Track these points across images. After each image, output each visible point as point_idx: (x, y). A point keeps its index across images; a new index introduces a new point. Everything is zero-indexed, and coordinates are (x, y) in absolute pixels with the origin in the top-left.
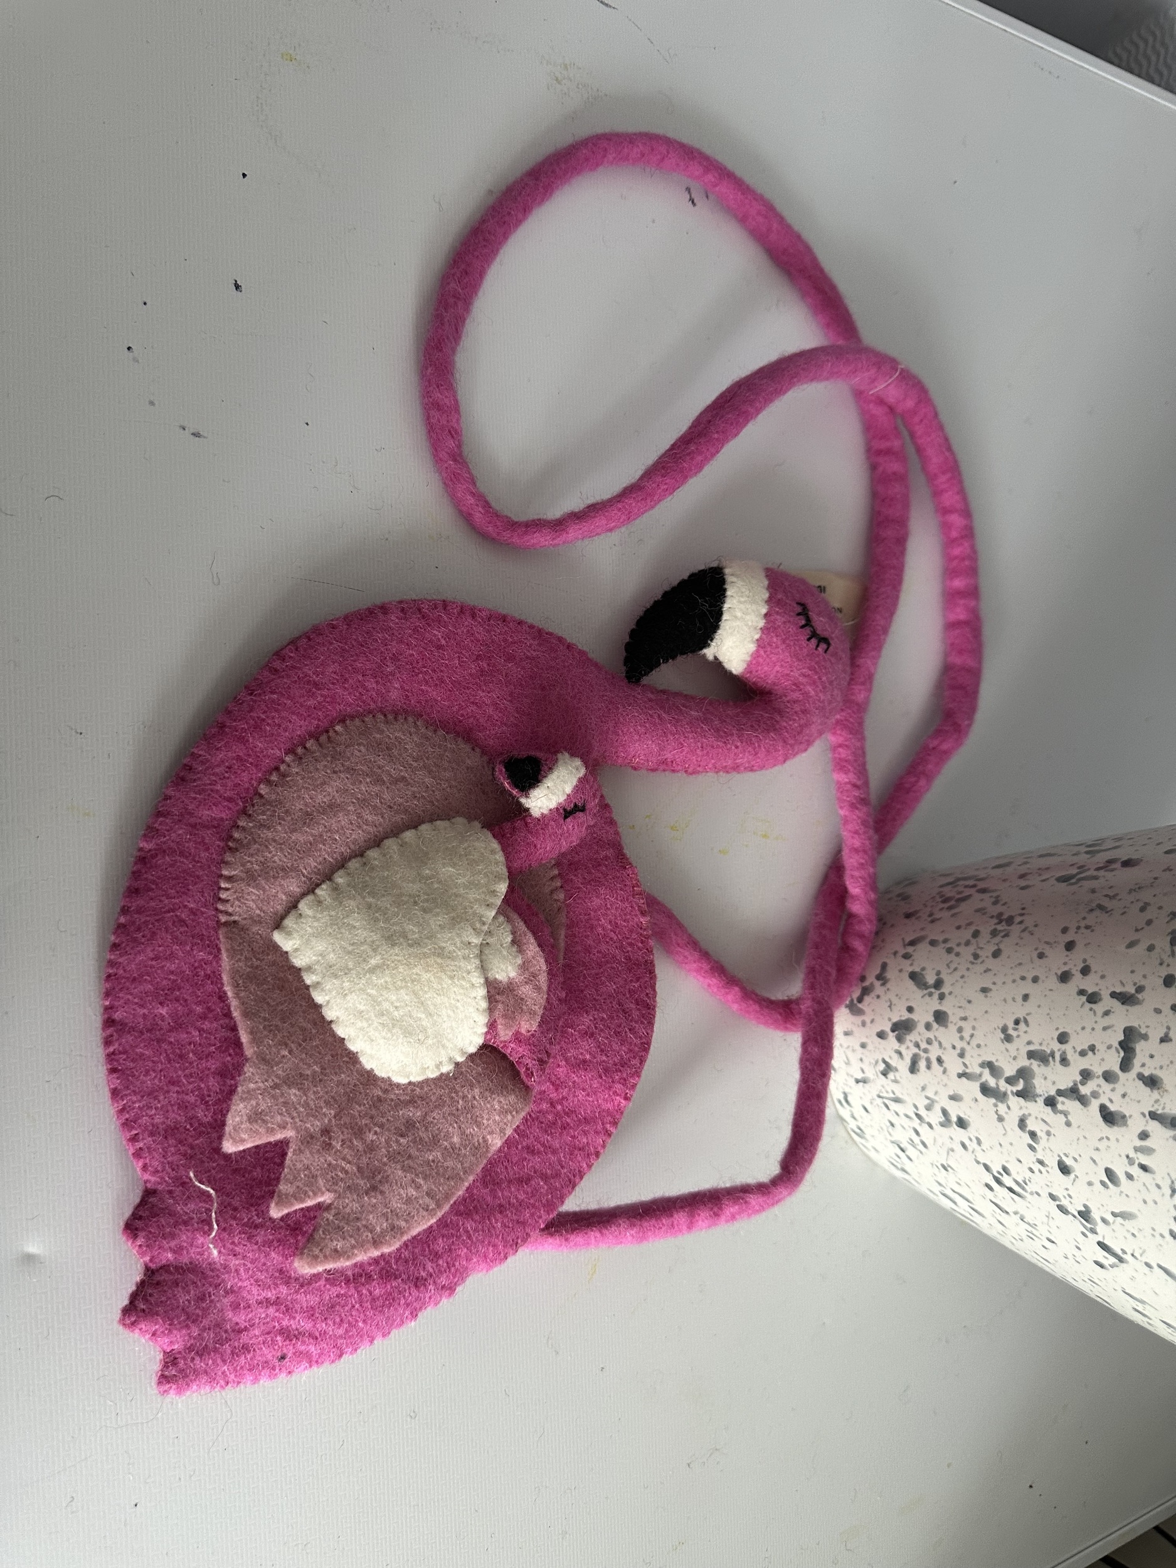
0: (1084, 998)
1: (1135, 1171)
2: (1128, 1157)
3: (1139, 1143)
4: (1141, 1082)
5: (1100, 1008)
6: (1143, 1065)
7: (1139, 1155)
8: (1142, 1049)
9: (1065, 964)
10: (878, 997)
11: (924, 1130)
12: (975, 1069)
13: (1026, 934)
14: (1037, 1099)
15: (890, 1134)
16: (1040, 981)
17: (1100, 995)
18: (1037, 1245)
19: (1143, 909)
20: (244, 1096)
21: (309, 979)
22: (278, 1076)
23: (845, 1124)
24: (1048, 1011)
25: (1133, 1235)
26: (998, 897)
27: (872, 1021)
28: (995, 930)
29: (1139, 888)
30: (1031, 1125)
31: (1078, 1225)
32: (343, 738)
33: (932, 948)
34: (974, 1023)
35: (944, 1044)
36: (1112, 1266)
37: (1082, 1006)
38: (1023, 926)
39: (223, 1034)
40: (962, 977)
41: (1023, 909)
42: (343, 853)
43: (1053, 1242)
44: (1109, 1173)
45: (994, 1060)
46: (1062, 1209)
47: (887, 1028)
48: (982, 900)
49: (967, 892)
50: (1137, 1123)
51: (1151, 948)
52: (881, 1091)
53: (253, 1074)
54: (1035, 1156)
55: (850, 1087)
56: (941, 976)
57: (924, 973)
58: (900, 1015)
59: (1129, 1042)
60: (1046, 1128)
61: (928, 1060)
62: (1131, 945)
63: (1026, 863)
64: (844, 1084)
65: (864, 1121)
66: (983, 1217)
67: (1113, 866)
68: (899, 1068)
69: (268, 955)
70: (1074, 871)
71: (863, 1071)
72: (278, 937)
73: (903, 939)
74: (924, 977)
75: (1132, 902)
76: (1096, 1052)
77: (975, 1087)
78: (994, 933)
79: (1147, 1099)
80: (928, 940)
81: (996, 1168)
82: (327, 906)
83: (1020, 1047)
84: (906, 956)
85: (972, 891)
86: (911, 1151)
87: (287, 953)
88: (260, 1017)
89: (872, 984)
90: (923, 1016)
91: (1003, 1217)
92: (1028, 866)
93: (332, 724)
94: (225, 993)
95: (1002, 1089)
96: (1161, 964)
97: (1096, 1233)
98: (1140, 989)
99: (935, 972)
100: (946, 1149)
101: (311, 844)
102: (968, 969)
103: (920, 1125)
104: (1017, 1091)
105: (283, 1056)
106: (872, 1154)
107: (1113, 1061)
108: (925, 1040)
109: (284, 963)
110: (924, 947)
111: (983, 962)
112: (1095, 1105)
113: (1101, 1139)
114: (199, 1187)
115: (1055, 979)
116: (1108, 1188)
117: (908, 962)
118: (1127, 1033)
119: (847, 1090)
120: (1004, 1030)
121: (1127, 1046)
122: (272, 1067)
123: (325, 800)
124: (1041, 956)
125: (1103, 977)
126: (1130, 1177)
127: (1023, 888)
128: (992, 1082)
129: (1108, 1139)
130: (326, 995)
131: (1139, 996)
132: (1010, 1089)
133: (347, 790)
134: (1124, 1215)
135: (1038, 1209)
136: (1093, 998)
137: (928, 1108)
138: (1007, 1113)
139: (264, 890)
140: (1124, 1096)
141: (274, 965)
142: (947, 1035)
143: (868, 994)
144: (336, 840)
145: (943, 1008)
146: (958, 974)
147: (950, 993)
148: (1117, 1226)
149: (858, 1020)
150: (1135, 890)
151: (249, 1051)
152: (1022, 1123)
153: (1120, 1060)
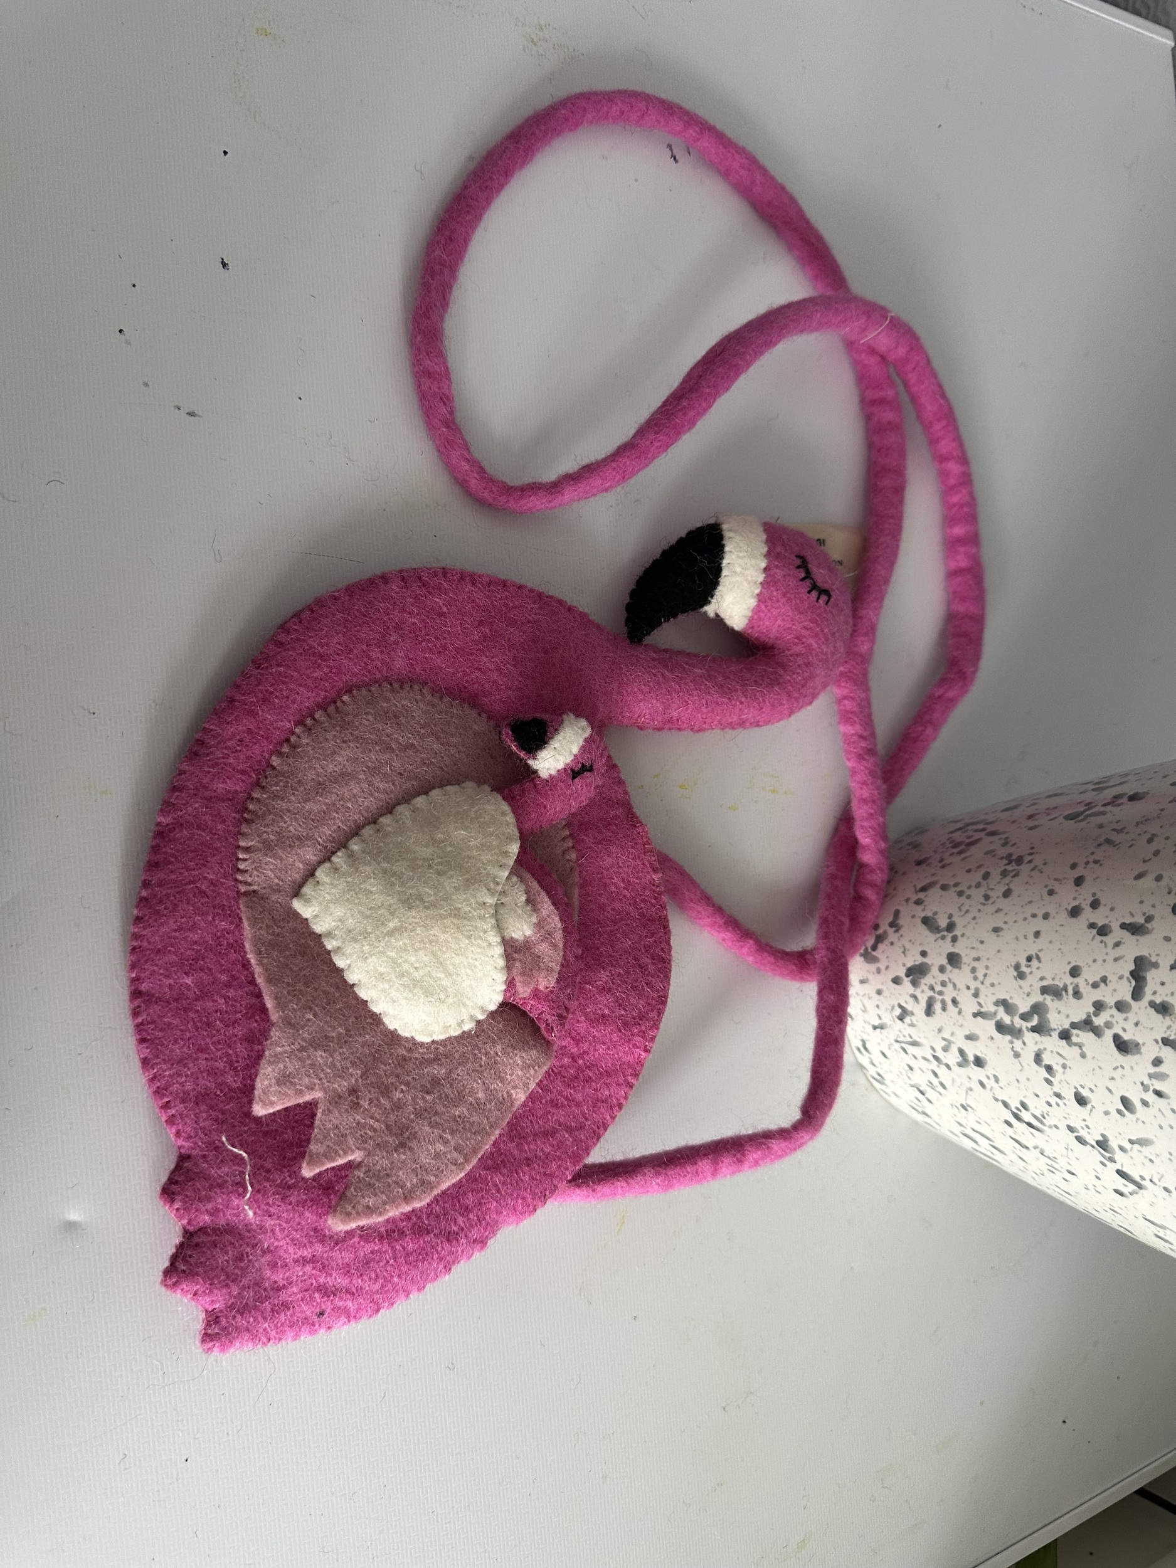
0: (1094, 931)
1: (1150, 1097)
2: (1142, 1084)
3: (1153, 1070)
4: (1153, 1010)
5: (1110, 940)
6: (1155, 993)
7: (1154, 1081)
8: (1152, 977)
9: (1075, 899)
10: (892, 944)
11: (942, 1071)
12: (989, 1007)
13: (1034, 873)
14: (1052, 1033)
15: (909, 1078)
16: (1051, 916)
17: (1110, 927)
18: (1058, 1177)
19: (1150, 841)
20: (271, 1060)
21: (330, 944)
22: (303, 1039)
23: (865, 1071)
24: (1060, 947)
25: (1151, 1161)
26: (1007, 838)
27: (887, 968)
28: (1005, 870)
29: (1146, 820)
30: (1047, 1059)
31: (1096, 1155)
32: (350, 707)
33: (944, 893)
34: (987, 963)
35: (959, 986)
36: (1131, 1194)
37: (1093, 938)
38: (1032, 865)
39: (248, 1001)
40: (974, 918)
41: (1032, 848)
42: (356, 821)
43: (1073, 1174)
44: (1125, 1101)
45: (1008, 998)
46: (1080, 1140)
47: (902, 973)
48: (991, 842)
49: (977, 836)
50: (1151, 1050)
51: (1159, 878)
52: (898, 1036)
53: (279, 1038)
54: (1052, 1089)
55: (868, 1034)
56: (953, 919)
57: (936, 917)
58: (914, 959)
59: (1139, 972)
60: (1062, 1061)
61: (943, 1002)
62: (1139, 877)
63: (1033, 804)
64: (862, 1032)
65: (884, 1067)
66: (1005, 1154)
67: (1120, 801)
68: (915, 1011)
69: (289, 922)
70: (1082, 809)
71: (880, 1018)
72: (297, 905)
73: (915, 886)
74: (936, 921)
75: (1140, 835)
76: (1108, 982)
77: (990, 1025)
78: (1004, 874)
79: (1160, 1026)
80: (939, 885)
81: (1014, 1104)
82: (344, 873)
83: (1033, 983)
84: (918, 902)
85: (982, 835)
86: (931, 1094)
87: (307, 919)
88: (284, 982)
89: (885, 932)
90: (937, 959)
91: (1024, 1153)
92: (1035, 807)
93: (339, 696)
94: (248, 961)
95: (1017, 1026)
96: (1169, 893)
97: (1115, 1162)
98: (1149, 919)
99: (947, 916)
100: (964, 1088)
101: (325, 813)
102: (979, 910)
103: (938, 1067)
104: (1032, 1026)
105: (308, 1020)
106: (893, 1100)
107: (1124, 990)
108: (939, 983)
109: (304, 930)
110: (936, 891)
111: (993, 903)
112: (1108, 1035)
113: (1115, 1068)
114: (232, 1151)
115: (1065, 915)
116: (1124, 1116)
117: (920, 908)
118: (1138, 963)
119: (865, 1037)
120: (1017, 967)
121: (1138, 975)
122: (298, 1031)
123: (336, 769)
124: (1051, 893)
125: (1112, 909)
126: (1145, 1103)
127: (1031, 828)
128: (1007, 1020)
129: (1122, 1067)
130: (347, 959)
131: (1149, 926)
132: (1025, 1025)
133: (357, 759)
134: (1142, 1142)
135: (1057, 1141)
136: (1103, 931)
137: (945, 1049)
138: (1022, 1049)
139: (281, 859)
140: (1137, 1024)
141: (295, 932)
142: (961, 977)
143: (882, 942)
144: (349, 808)
145: (956, 950)
146: (970, 916)
147: (963, 935)
148: (1134, 1153)
149: (873, 967)
150: (1142, 823)
151: (274, 1016)
152: (1038, 1059)
153: (1132, 989)
